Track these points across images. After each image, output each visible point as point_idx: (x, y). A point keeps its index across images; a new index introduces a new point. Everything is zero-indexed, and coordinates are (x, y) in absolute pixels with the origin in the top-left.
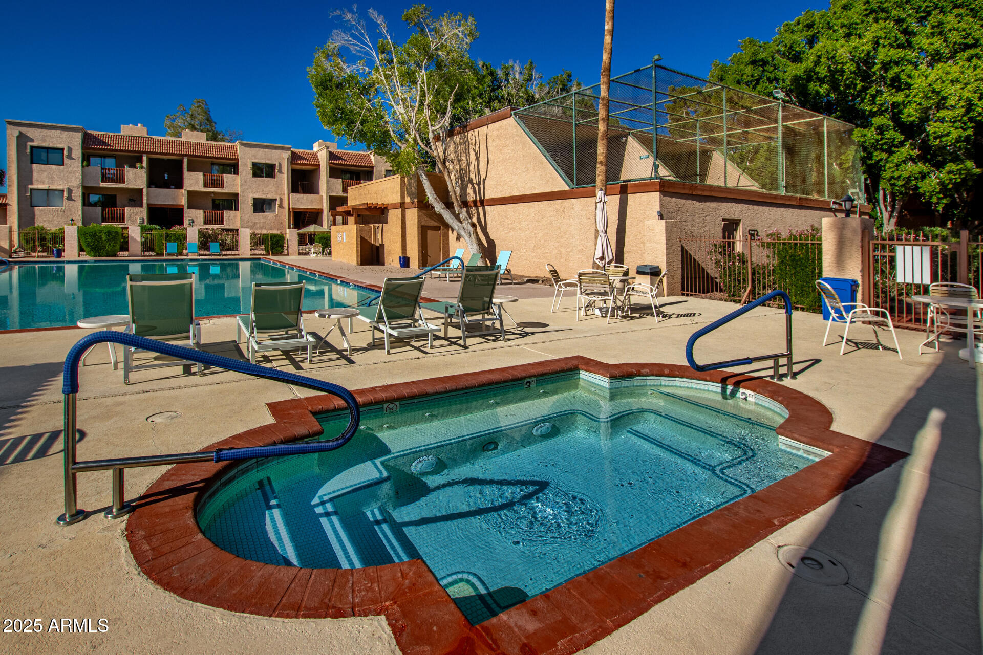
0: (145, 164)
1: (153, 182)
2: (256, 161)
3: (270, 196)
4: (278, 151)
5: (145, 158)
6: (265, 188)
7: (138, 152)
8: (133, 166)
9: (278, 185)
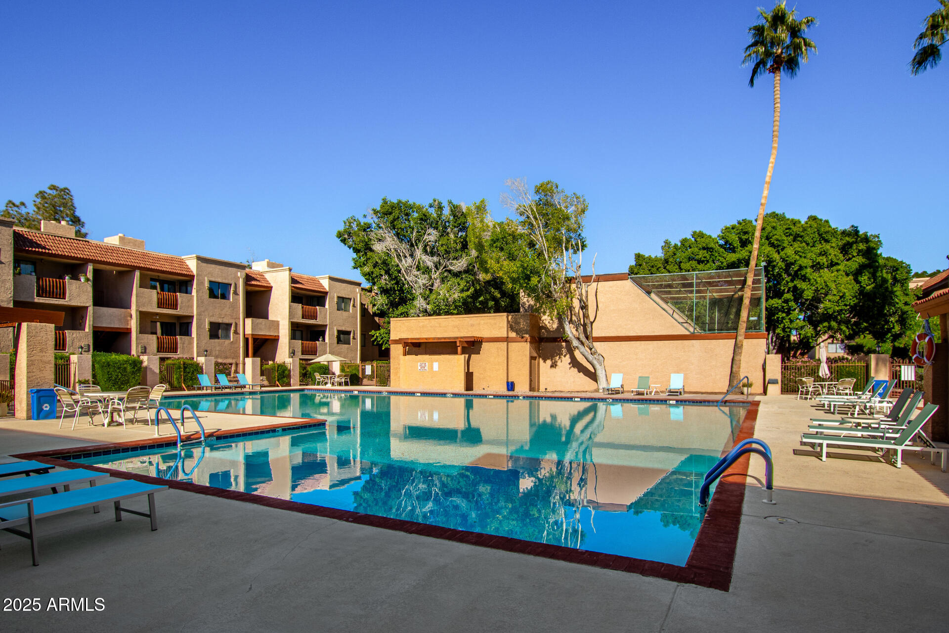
0: (90, 275)
1: (100, 300)
2: (213, 279)
3: (226, 321)
4: (234, 270)
5: (90, 268)
6: (220, 312)
7: (80, 259)
8: (75, 277)
9: (235, 306)
